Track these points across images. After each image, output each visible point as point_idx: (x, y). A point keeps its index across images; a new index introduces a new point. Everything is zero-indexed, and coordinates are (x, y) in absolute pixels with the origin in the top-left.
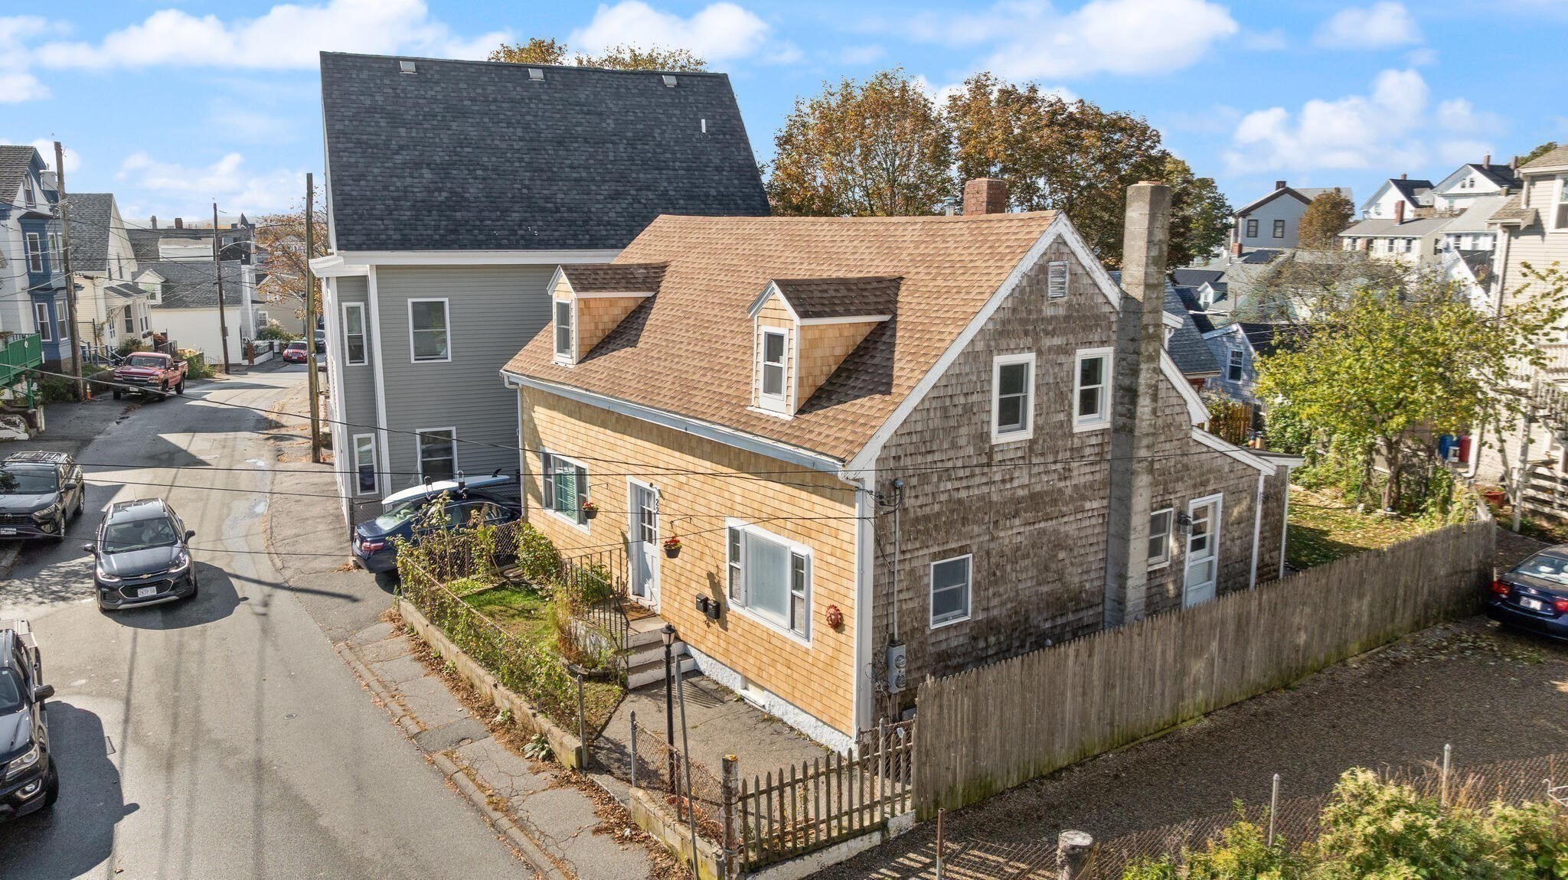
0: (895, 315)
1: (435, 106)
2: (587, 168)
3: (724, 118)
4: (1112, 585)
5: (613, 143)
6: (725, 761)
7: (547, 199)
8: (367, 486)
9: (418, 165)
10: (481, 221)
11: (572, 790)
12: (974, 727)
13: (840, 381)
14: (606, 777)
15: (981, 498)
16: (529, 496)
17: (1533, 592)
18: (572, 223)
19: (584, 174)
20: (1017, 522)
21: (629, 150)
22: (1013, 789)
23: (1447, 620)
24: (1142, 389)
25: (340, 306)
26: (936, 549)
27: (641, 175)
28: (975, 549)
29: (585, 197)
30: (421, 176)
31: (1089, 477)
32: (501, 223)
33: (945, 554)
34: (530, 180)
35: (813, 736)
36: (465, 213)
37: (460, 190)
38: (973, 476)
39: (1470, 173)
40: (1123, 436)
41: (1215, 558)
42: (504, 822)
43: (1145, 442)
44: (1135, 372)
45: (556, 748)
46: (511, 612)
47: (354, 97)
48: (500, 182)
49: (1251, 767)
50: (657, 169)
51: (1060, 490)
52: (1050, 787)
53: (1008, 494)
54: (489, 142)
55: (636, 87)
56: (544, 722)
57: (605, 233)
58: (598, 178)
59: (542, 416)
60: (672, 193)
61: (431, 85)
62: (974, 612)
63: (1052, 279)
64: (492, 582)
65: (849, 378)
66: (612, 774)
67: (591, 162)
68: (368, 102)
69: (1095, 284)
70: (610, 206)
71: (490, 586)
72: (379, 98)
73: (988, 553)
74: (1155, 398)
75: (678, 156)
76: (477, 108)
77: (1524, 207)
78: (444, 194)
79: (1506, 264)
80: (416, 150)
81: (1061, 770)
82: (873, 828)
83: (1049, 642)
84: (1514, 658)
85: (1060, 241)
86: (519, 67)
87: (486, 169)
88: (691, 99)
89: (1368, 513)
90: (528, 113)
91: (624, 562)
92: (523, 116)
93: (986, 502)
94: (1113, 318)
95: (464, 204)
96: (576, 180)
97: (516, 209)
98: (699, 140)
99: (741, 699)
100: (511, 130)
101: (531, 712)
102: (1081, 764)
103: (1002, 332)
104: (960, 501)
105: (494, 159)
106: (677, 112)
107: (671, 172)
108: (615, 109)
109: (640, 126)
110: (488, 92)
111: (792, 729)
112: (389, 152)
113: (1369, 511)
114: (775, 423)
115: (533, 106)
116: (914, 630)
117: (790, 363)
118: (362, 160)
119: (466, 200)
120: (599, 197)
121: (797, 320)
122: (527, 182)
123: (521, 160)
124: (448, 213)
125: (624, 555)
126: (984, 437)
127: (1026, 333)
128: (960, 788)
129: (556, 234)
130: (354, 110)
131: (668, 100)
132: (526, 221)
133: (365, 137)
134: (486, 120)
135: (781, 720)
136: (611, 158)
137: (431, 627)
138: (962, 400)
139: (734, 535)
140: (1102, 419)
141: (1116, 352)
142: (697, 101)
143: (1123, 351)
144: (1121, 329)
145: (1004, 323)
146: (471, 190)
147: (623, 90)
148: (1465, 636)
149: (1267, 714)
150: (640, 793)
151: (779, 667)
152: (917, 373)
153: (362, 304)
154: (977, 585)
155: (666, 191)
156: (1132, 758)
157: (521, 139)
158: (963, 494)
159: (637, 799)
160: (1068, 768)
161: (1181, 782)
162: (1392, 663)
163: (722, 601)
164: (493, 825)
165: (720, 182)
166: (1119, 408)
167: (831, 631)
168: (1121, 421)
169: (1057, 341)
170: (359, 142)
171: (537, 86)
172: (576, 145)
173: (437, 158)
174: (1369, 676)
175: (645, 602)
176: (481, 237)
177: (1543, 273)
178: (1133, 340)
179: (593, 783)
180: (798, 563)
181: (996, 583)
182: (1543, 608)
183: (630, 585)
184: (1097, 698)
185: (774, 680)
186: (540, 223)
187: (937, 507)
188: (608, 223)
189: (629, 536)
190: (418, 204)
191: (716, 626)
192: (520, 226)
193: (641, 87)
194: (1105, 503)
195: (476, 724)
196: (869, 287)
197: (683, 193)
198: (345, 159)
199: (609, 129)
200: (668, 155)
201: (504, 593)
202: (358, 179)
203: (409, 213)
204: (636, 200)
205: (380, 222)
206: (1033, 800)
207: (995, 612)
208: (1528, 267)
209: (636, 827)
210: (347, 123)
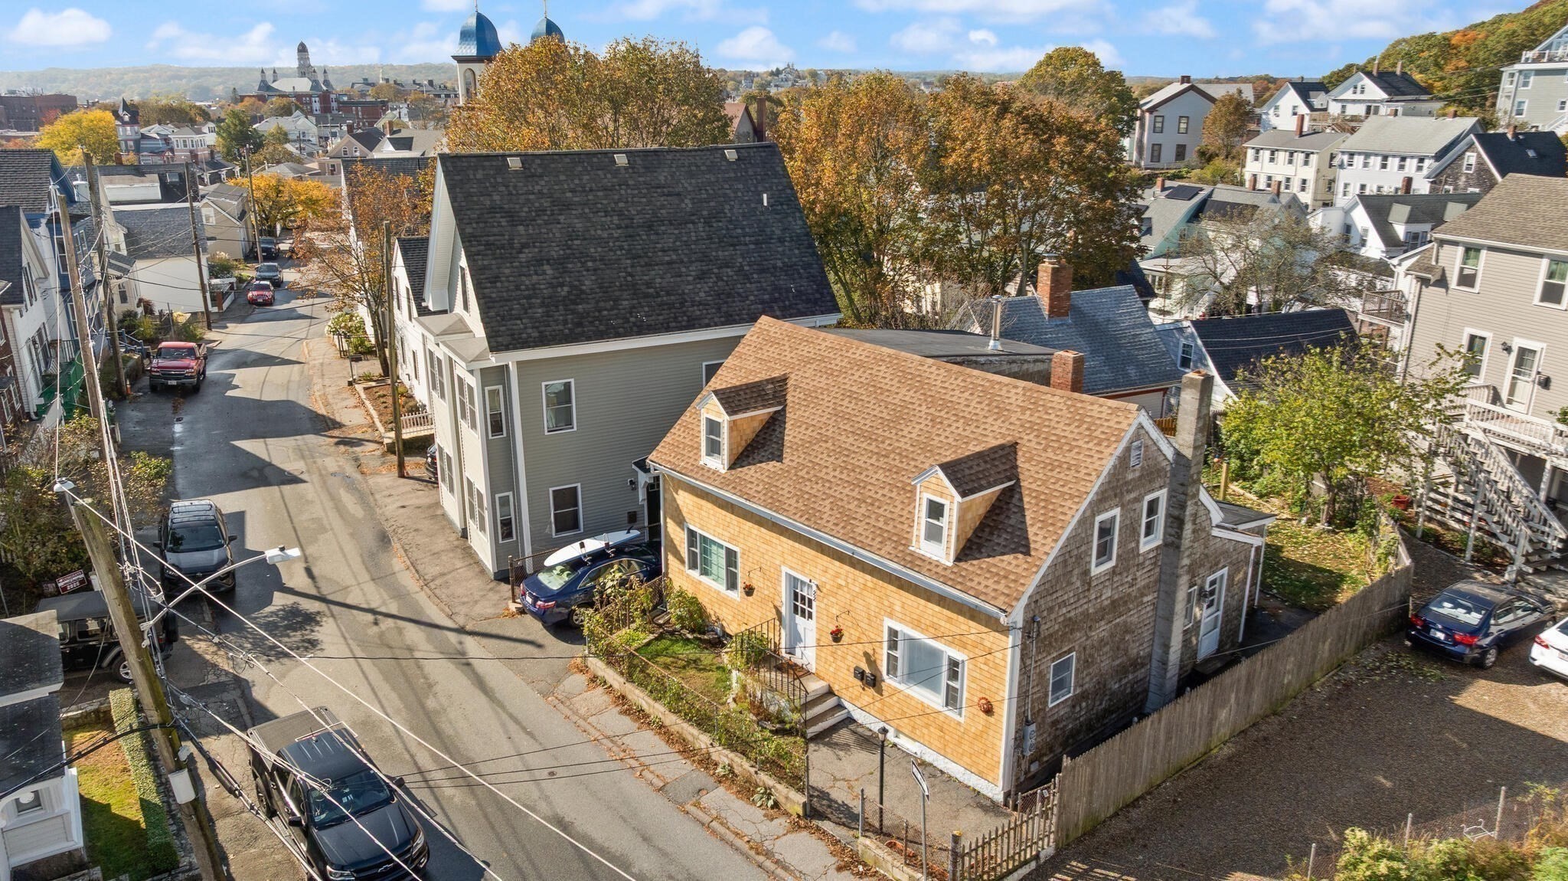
0: (1018, 480)
1: (543, 201)
2: (675, 250)
3: (780, 188)
4: (1158, 651)
5: (693, 223)
6: (954, 836)
7: (648, 285)
8: (508, 534)
9: (539, 262)
10: (600, 311)
11: (805, 833)
12: (1091, 784)
13: (985, 535)
14: (826, 822)
15: (1082, 613)
16: (670, 557)
17: (1440, 627)
18: (671, 306)
19: (674, 257)
20: (1103, 623)
21: (707, 229)
22: (1111, 818)
23: (1378, 640)
24: (1187, 518)
25: (483, 390)
26: (1055, 655)
27: (720, 253)
28: (1077, 648)
29: (679, 279)
30: (544, 273)
31: (1147, 581)
32: (615, 312)
33: (1060, 656)
34: (632, 266)
35: (961, 779)
36: (585, 306)
37: (577, 283)
38: (1079, 600)
39: (1362, 79)
40: (1171, 550)
41: (1220, 613)
42: (768, 864)
43: (1187, 553)
44: (1183, 507)
45: (782, 800)
46: (681, 663)
47: (475, 199)
48: (608, 272)
49: (1262, 788)
50: (732, 245)
51: (1129, 594)
52: (1134, 814)
53: (1098, 606)
54: (593, 232)
55: (703, 164)
56: (765, 779)
57: (698, 313)
58: (685, 260)
59: (684, 499)
60: (746, 268)
61: (536, 179)
62: (1075, 690)
63: (1134, 453)
64: (652, 633)
65: (991, 533)
66: (829, 819)
67: (678, 243)
68: (488, 203)
69: (1159, 449)
70: (699, 286)
71: (652, 637)
72: (496, 197)
73: (1084, 648)
74: (1194, 523)
75: (747, 230)
76: (577, 199)
77: (1434, 263)
78: (566, 289)
79: (1417, 307)
80: (535, 247)
81: (1137, 799)
82: (1031, 860)
83: (1136, 719)
84: (1425, 676)
85: (1141, 427)
86: (606, 153)
87: (594, 261)
88: (751, 173)
89: (1310, 527)
90: (620, 200)
91: (777, 628)
92: (616, 203)
93: (1086, 615)
94: (1168, 468)
95: (583, 296)
96: (669, 263)
97: (624, 297)
98: (762, 213)
99: (895, 745)
100: (609, 218)
101: (752, 770)
102: (1149, 793)
103: (1101, 501)
104: (1070, 619)
105: (599, 249)
106: (741, 186)
107: (743, 248)
108: (689, 189)
109: (712, 204)
110: (584, 181)
111: (941, 771)
112: (514, 251)
113: (1311, 523)
114: (937, 566)
115: (623, 192)
116: (1039, 710)
117: (949, 523)
118: (494, 262)
119: (583, 292)
120: (690, 278)
121: (958, 498)
122: (629, 270)
123: (621, 248)
124: (572, 307)
125: (777, 623)
126: (1087, 572)
127: (1116, 496)
128: (1081, 823)
129: (661, 318)
130: (478, 212)
131: (732, 175)
132: (634, 308)
133: (492, 238)
134: (587, 211)
135: (931, 764)
136: (694, 238)
137: (627, 684)
138: (1075, 552)
139: (893, 633)
140: (1157, 540)
141: (1169, 492)
142: (756, 174)
143: (1174, 491)
144: (1174, 475)
145: (1103, 492)
146: (587, 283)
147: (694, 168)
148: (1390, 656)
149: (1265, 739)
150: (868, 842)
151: (932, 729)
152: (1049, 540)
153: (500, 387)
154: (1077, 670)
155: (741, 269)
156: (1182, 784)
157: (619, 227)
158: (1072, 614)
159: (866, 846)
160: (1142, 797)
161: (1219, 803)
162: (1344, 685)
163: (878, 675)
164: (760, 866)
165: (783, 254)
166: (1169, 530)
167: (982, 715)
168: (1170, 539)
169: (1133, 495)
170: (488, 244)
171: (623, 171)
172: (663, 228)
173: (553, 253)
174: (1329, 699)
175: (797, 659)
176: (602, 328)
177: (1452, 352)
178: (1182, 485)
179: (818, 829)
180: (954, 664)
181: (1088, 667)
182: (1446, 639)
183: (783, 645)
184: (1161, 748)
185: (927, 737)
186: (646, 309)
187: (1057, 627)
188: (700, 303)
189: (783, 610)
190: (546, 301)
191: (871, 691)
192: (631, 313)
193: (708, 163)
194: (1156, 595)
195: (701, 777)
196: (997, 456)
197: (755, 267)
198: (480, 263)
199: (688, 209)
200: (739, 231)
201: (666, 643)
202: (495, 279)
203: (540, 310)
204: (719, 278)
205: (519, 322)
206: (1126, 826)
207: (1087, 686)
208: (1442, 347)
209: (865, 865)
210: (474, 225)
